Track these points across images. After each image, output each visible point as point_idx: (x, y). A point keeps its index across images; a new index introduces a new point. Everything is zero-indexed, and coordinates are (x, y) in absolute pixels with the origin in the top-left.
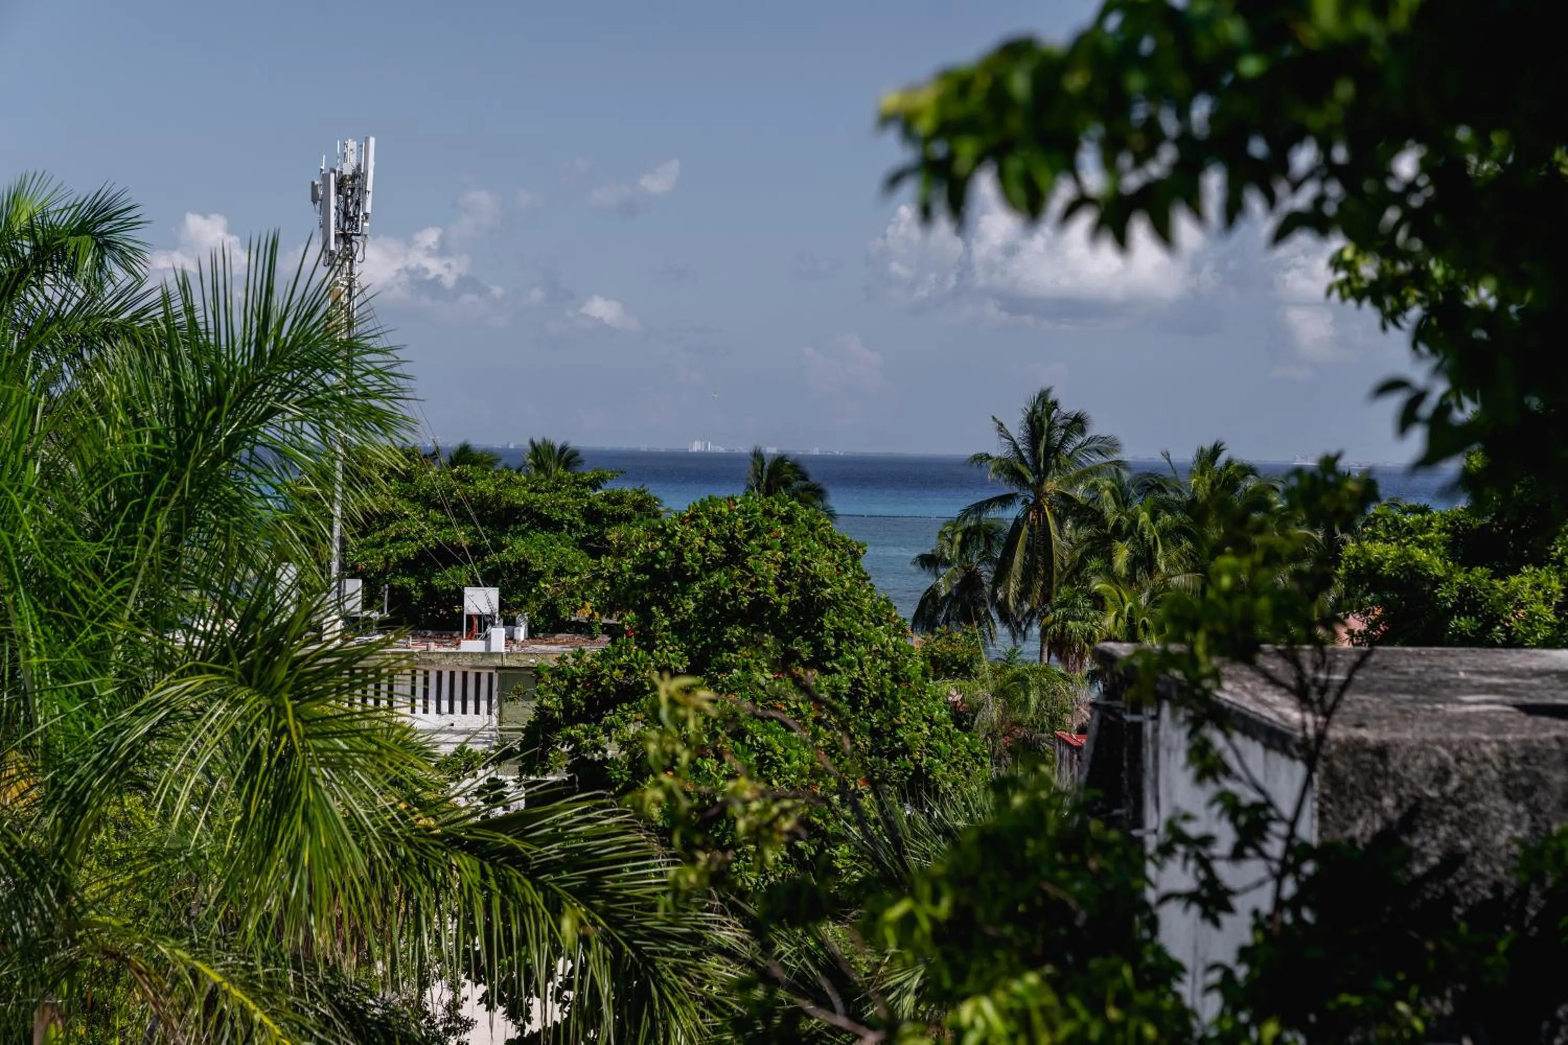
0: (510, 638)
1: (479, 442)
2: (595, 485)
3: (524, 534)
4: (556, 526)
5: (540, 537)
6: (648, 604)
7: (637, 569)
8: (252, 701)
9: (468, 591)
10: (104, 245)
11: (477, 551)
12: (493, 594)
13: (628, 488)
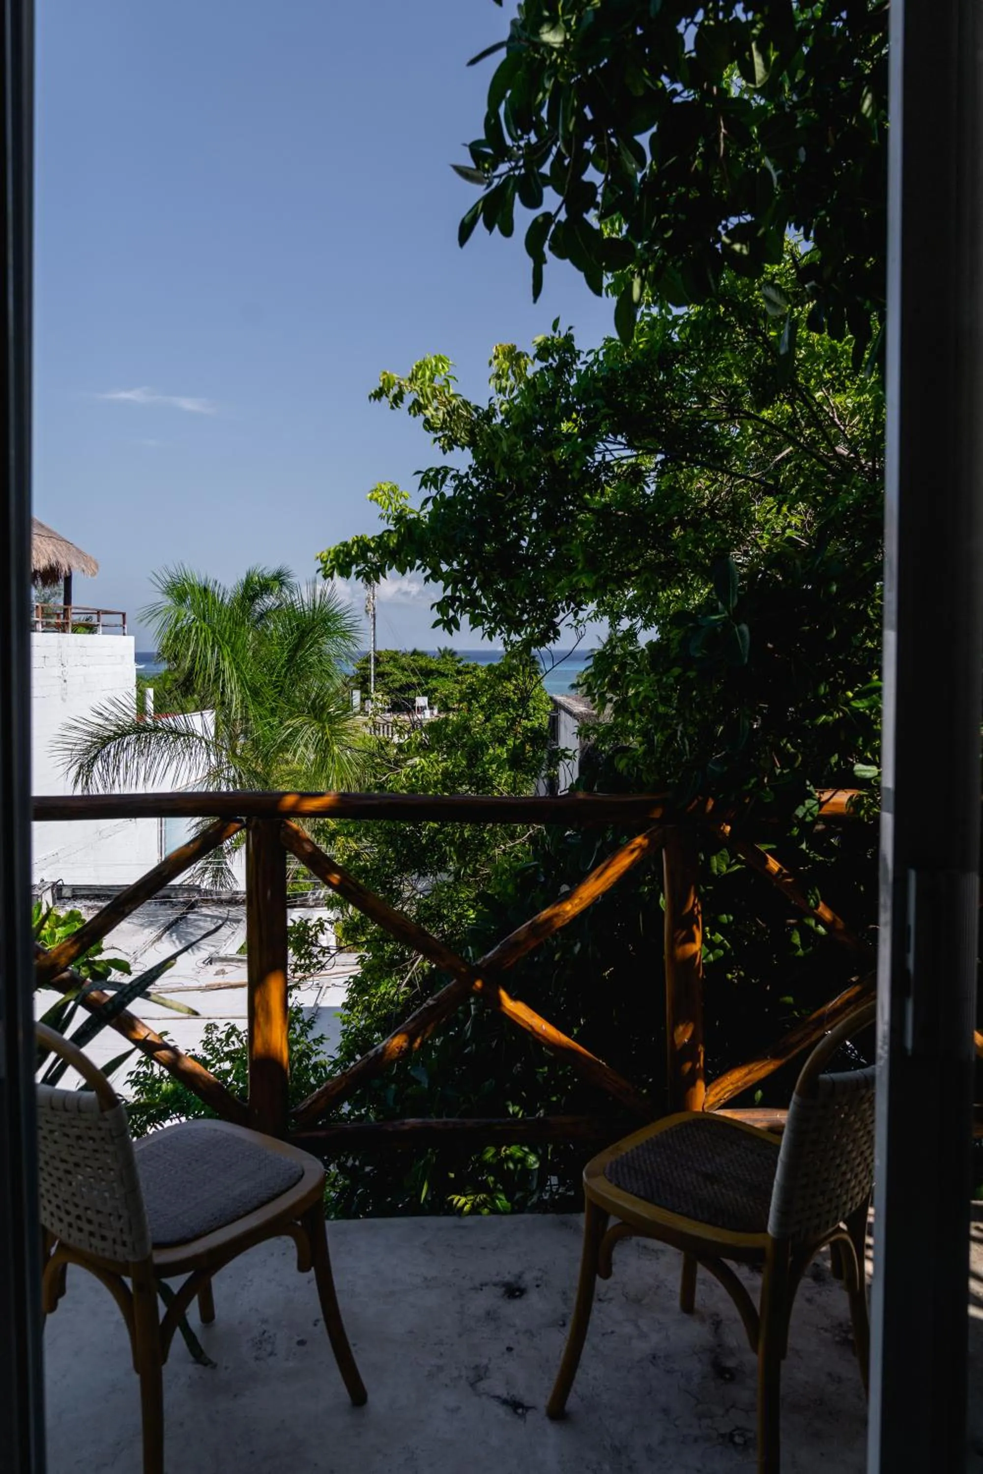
0: (432, 714)
1: (420, 649)
2: (459, 662)
3: (435, 679)
4: (447, 676)
5: (441, 680)
6: (470, 700)
7: (467, 688)
8: (317, 726)
9: (417, 698)
10: (282, 583)
11: (420, 685)
12: (426, 699)
13: (472, 663)
